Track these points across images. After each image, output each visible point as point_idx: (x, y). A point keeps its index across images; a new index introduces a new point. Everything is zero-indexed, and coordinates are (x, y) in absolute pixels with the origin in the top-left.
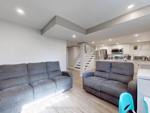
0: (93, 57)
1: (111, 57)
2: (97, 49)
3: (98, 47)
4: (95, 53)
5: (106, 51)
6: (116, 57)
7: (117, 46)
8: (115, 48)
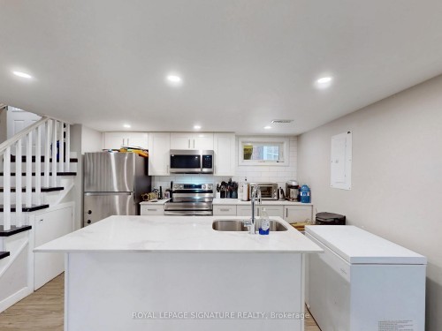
0: (62, 194)
1: (166, 186)
2: (89, 144)
3: (102, 134)
4: (76, 168)
5: (146, 159)
6: (186, 186)
7: (191, 137)
8: (183, 145)
